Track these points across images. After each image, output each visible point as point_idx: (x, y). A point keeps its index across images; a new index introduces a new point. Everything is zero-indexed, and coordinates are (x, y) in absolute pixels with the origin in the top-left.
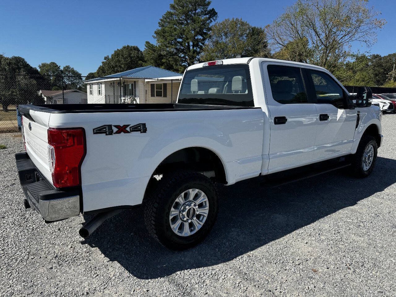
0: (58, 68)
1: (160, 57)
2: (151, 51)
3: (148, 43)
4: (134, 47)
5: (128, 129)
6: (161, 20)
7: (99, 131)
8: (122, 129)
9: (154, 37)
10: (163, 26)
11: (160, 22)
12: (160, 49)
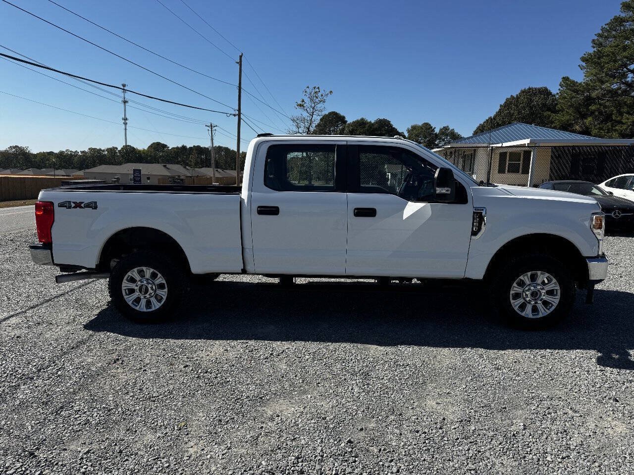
0: (432, 131)
1: (589, 100)
2: (569, 92)
3: (566, 80)
4: (539, 89)
5: (83, 205)
6: (599, 35)
7: (61, 205)
8: (78, 205)
9: (581, 68)
10: (600, 45)
11: (596, 38)
12: (588, 87)
